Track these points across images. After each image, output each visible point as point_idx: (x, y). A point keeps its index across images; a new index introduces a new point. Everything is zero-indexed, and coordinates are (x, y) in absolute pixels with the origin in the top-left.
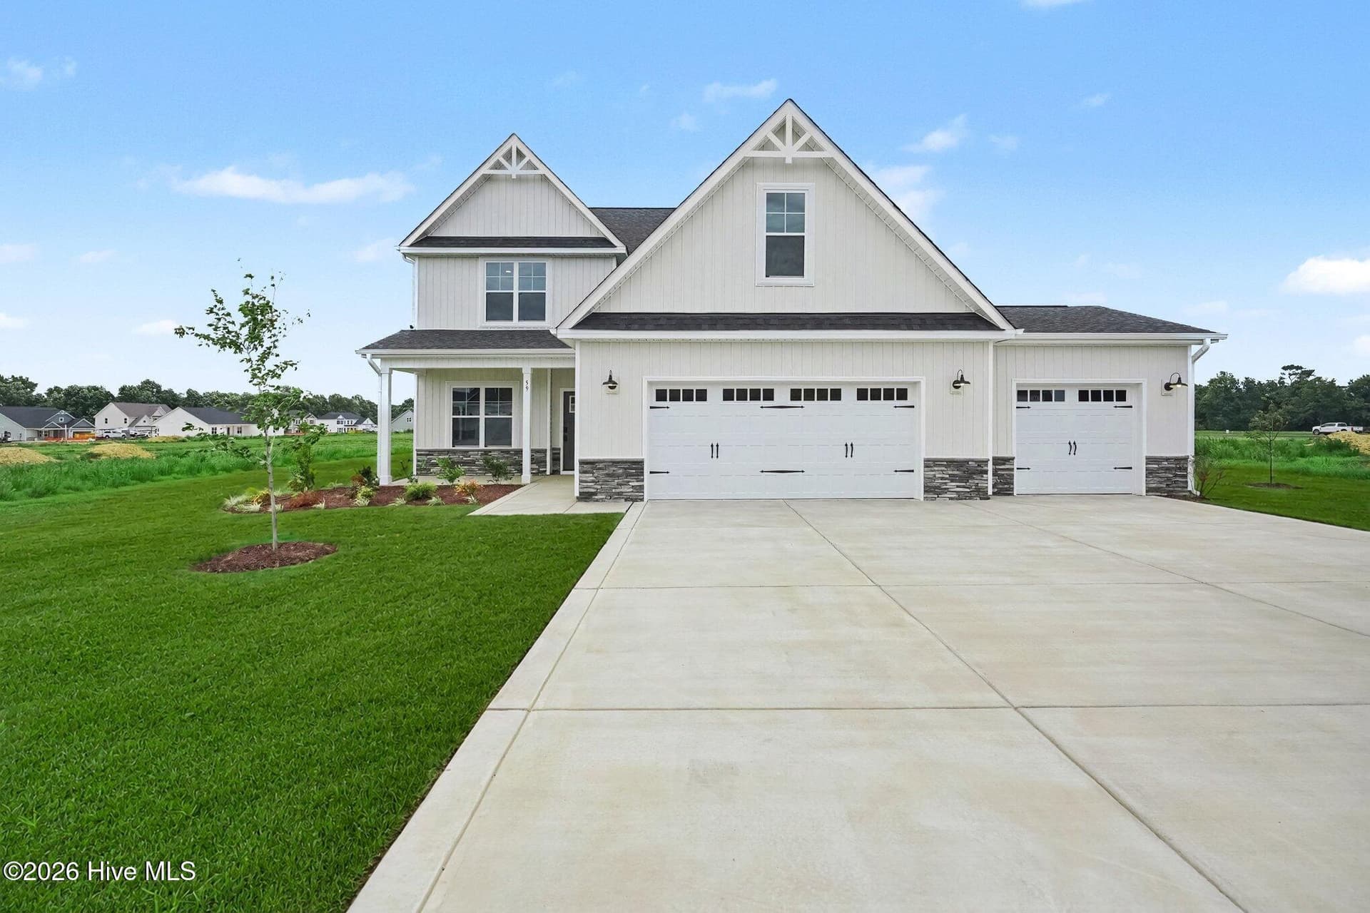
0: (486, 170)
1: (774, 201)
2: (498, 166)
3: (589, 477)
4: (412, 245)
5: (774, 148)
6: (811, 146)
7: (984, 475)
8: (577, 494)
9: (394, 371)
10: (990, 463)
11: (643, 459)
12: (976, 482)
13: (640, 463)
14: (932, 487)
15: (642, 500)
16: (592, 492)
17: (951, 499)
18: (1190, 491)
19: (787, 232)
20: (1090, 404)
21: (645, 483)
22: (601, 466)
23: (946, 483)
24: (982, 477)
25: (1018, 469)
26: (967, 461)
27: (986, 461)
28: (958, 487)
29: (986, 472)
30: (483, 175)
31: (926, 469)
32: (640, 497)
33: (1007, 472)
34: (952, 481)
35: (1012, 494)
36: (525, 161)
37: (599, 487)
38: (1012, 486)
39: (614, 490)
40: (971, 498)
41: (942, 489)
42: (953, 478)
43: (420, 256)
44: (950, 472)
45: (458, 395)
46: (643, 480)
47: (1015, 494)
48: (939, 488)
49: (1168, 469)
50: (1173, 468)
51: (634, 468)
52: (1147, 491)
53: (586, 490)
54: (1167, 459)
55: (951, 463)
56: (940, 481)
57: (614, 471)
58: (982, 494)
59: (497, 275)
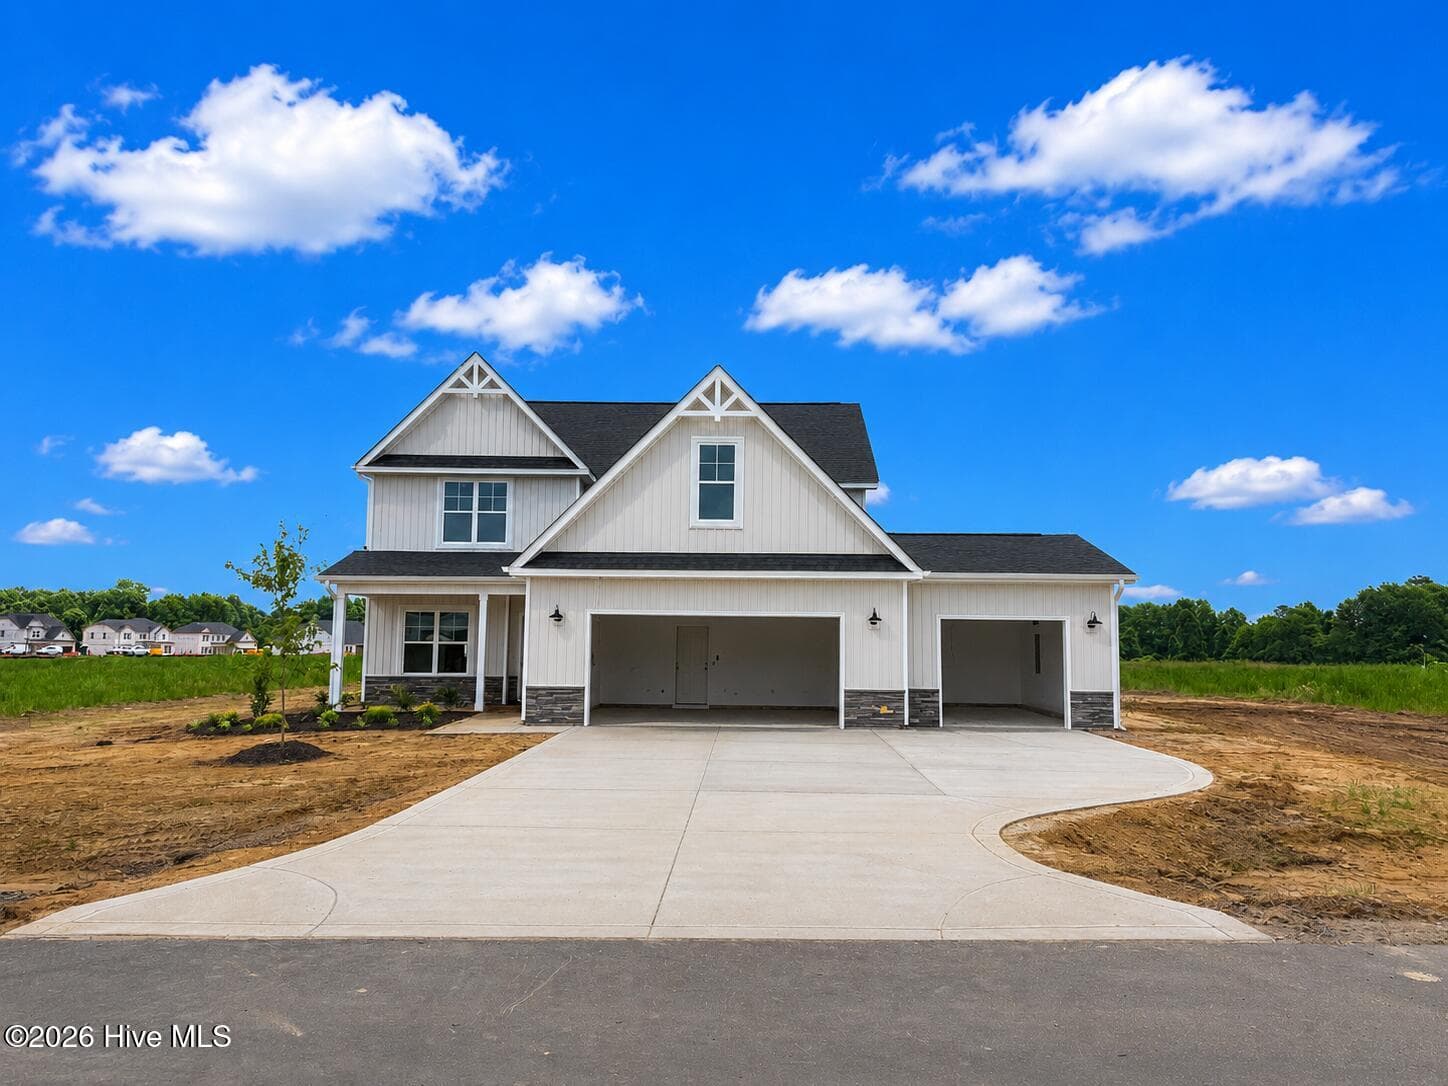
0: (446, 389)
1: (707, 452)
2: (460, 384)
4: (369, 464)
5: (705, 408)
6: (738, 405)
7: (901, 706)
8: (522, 717)
9: (349, 596)
11: (584, 685)
13: (582, 690)
14: (851, 716)
15: (582, 723)
16: (536, 716)
19: (718, 480)
22: (545, 693)
24: (898, 707)
27: (902, 693)
29: (902, 703)
30: (443, 394)
32: (580, 721)
33: (930, 704)
35: (938, 727)
36: (486, 380)
37: (543, 711)
38: (937, 719)
39: (556, 715)
40: (888, 727)
43: (376, 475)
45: (411, 619)
49: (1093, 705)
50: (1098, 703)
51: (574, 695)
52: (1071, 726)
53: (530, 714)
54: (1092, 695)
55: (868, 694)
57: (557, 696)
58: (899, 724)
59: (457, 494)
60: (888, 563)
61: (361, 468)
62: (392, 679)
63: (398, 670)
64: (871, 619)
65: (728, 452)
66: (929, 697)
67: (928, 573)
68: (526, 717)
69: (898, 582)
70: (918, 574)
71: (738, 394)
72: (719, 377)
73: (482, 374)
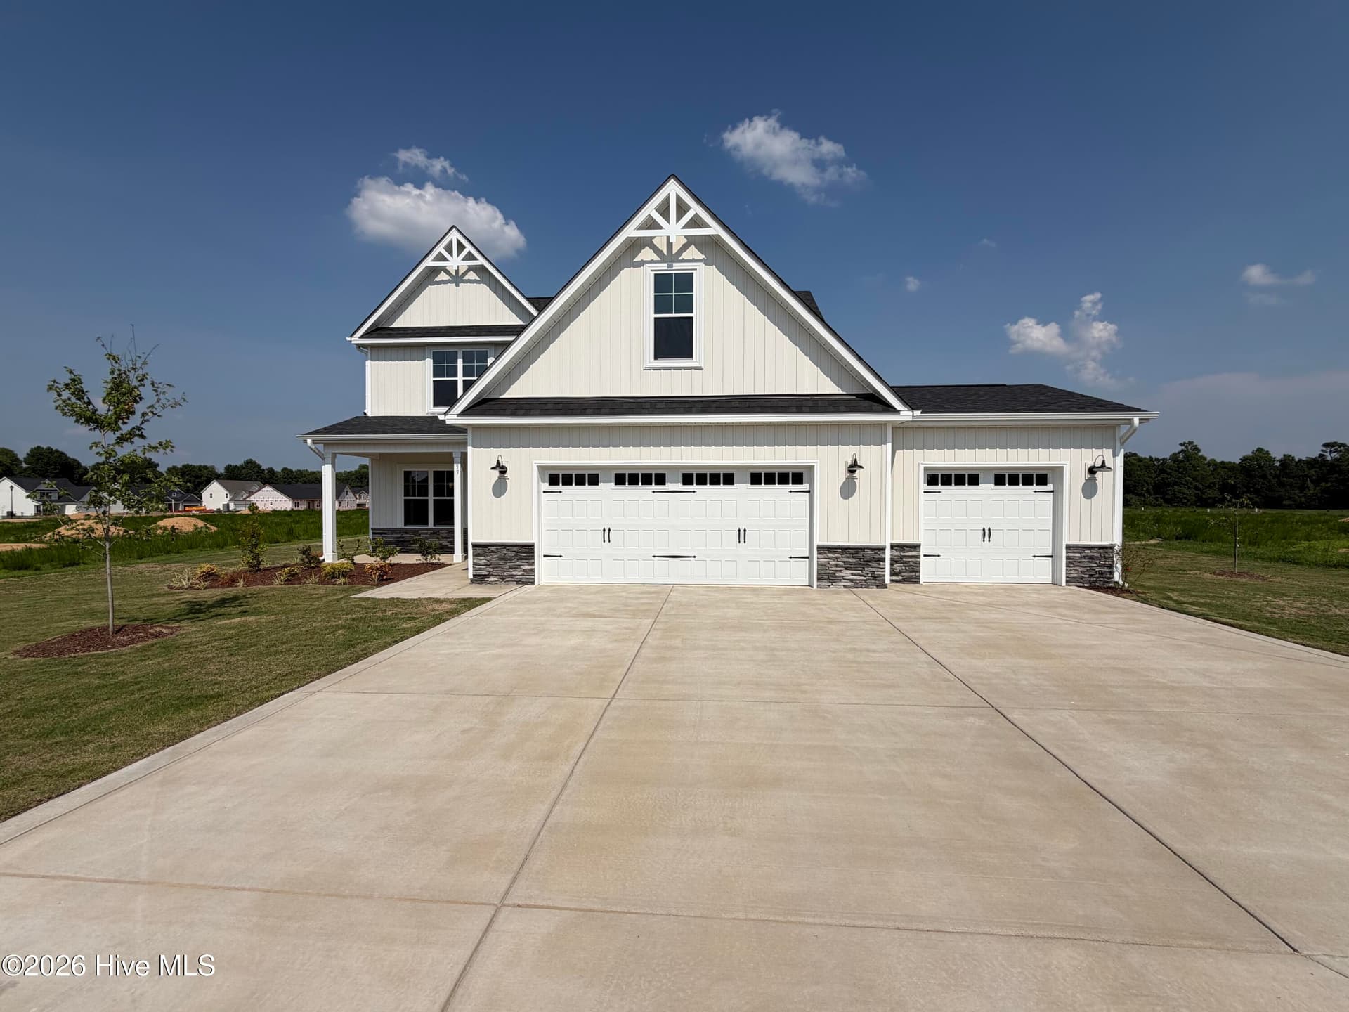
0: (429, 262)
1: (662, 282)
2: (441, 258)
3: (482, 560)
4: (362, 337)
5: (659, 227)
6: (697, 222)
7: (881, 563)
8: (471, 576)
9: (337, 455)
10: (888, 551)
11: (534, 543)
12: (874, 569)
13: (531, 546)
14: (826, 574)
15: (533, 583)
16: (485, 575)
17: (845, 587)
18: (1117, 583)
19: (675, 313)
20: (1007, 488)
21: (536, 567)
22: (493, 549)
23: (840, 571)
24: (880, 564)
25: (925, 556)
26: (863, 549)
27: (883, 549)
28: (852, 574)
29: (883, 560)
30: (426, 267)
31: (820, 556)
32: (531, 581)
33: (913, 559)
34: (846, 568)
35: (918, 582)
36: (465, 253)
37: (491, 570)
38: (917, 574)
39: (505, 574)
40: (867, 586)
41: (836, 577)
42: (848, 566)
43: (370, 346)
44: (845, 560)
45: (408, 478)
46: (533, 564)
47: (921, 582)
48: (833, 575)
49: (1092, 559)
50: (1097, 557)
51: (525, 552)
52: (1067, 582)
53: (478, 573)
54: (1090, 548)
55: (844, 550)
56: (834, 569)
57: (505, 554)
58: (879, 583)
59: (443, 363)
60: (873, 401)
61: (356, 340)
62: (394, 531)
63: (399, 523)
64: (851, 467)
65: (686, 281)
66: (911, 551)
67: (918, 413)
68: (474, 575)
69: (883, 425)
70: (906, 415)
71: (695, 209)
72: (672, 189)
73: (461, 247)
